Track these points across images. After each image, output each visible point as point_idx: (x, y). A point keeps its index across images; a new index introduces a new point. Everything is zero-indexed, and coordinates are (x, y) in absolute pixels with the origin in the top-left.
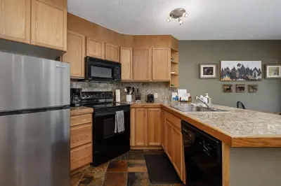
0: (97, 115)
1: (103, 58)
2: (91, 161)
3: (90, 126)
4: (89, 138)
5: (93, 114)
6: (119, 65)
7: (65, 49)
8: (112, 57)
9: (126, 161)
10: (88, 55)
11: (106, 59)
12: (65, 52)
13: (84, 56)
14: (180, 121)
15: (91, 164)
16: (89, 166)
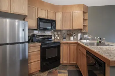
0: (43, 47)
1: (46, 18)
2: (40, 69)
3: (39, 52)
4: (38, 58)
5: (41, 46)
6: (54, 21)
7: (27, 15)
8: (51, 17)
9: (57, 71)
10: (39, 17)
11: (48, 18)
12: (27, 16)
13: (37, 17)
14: (85, 51)
15: (40, 71)
16: (39, 72)
